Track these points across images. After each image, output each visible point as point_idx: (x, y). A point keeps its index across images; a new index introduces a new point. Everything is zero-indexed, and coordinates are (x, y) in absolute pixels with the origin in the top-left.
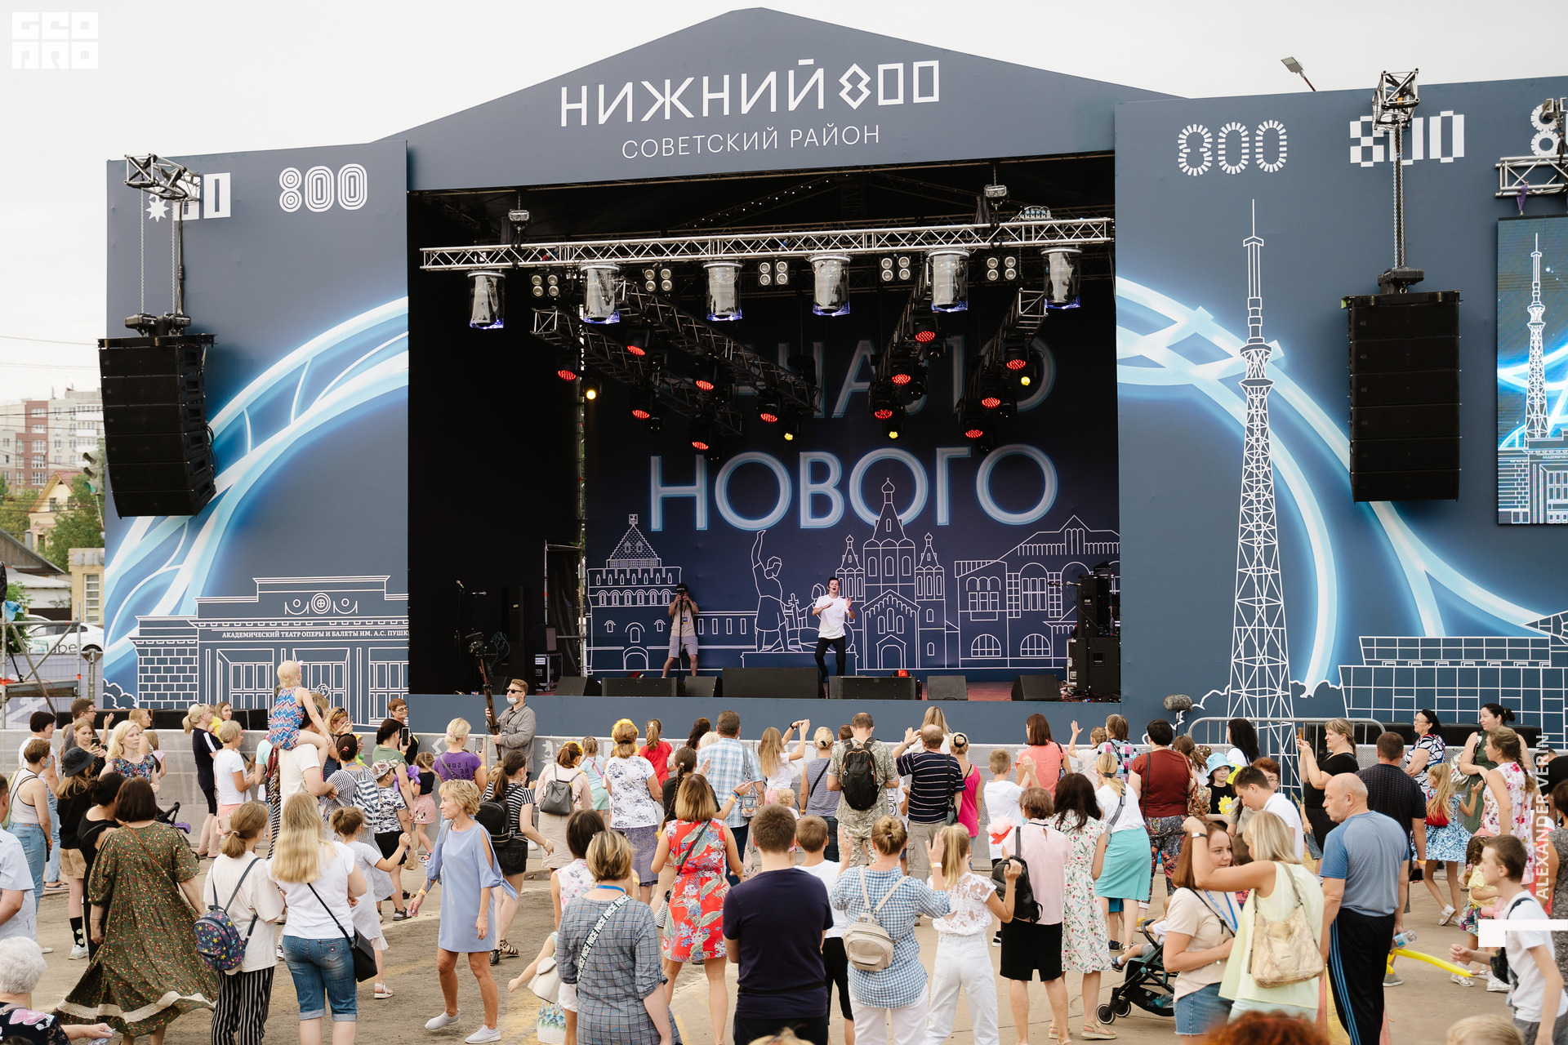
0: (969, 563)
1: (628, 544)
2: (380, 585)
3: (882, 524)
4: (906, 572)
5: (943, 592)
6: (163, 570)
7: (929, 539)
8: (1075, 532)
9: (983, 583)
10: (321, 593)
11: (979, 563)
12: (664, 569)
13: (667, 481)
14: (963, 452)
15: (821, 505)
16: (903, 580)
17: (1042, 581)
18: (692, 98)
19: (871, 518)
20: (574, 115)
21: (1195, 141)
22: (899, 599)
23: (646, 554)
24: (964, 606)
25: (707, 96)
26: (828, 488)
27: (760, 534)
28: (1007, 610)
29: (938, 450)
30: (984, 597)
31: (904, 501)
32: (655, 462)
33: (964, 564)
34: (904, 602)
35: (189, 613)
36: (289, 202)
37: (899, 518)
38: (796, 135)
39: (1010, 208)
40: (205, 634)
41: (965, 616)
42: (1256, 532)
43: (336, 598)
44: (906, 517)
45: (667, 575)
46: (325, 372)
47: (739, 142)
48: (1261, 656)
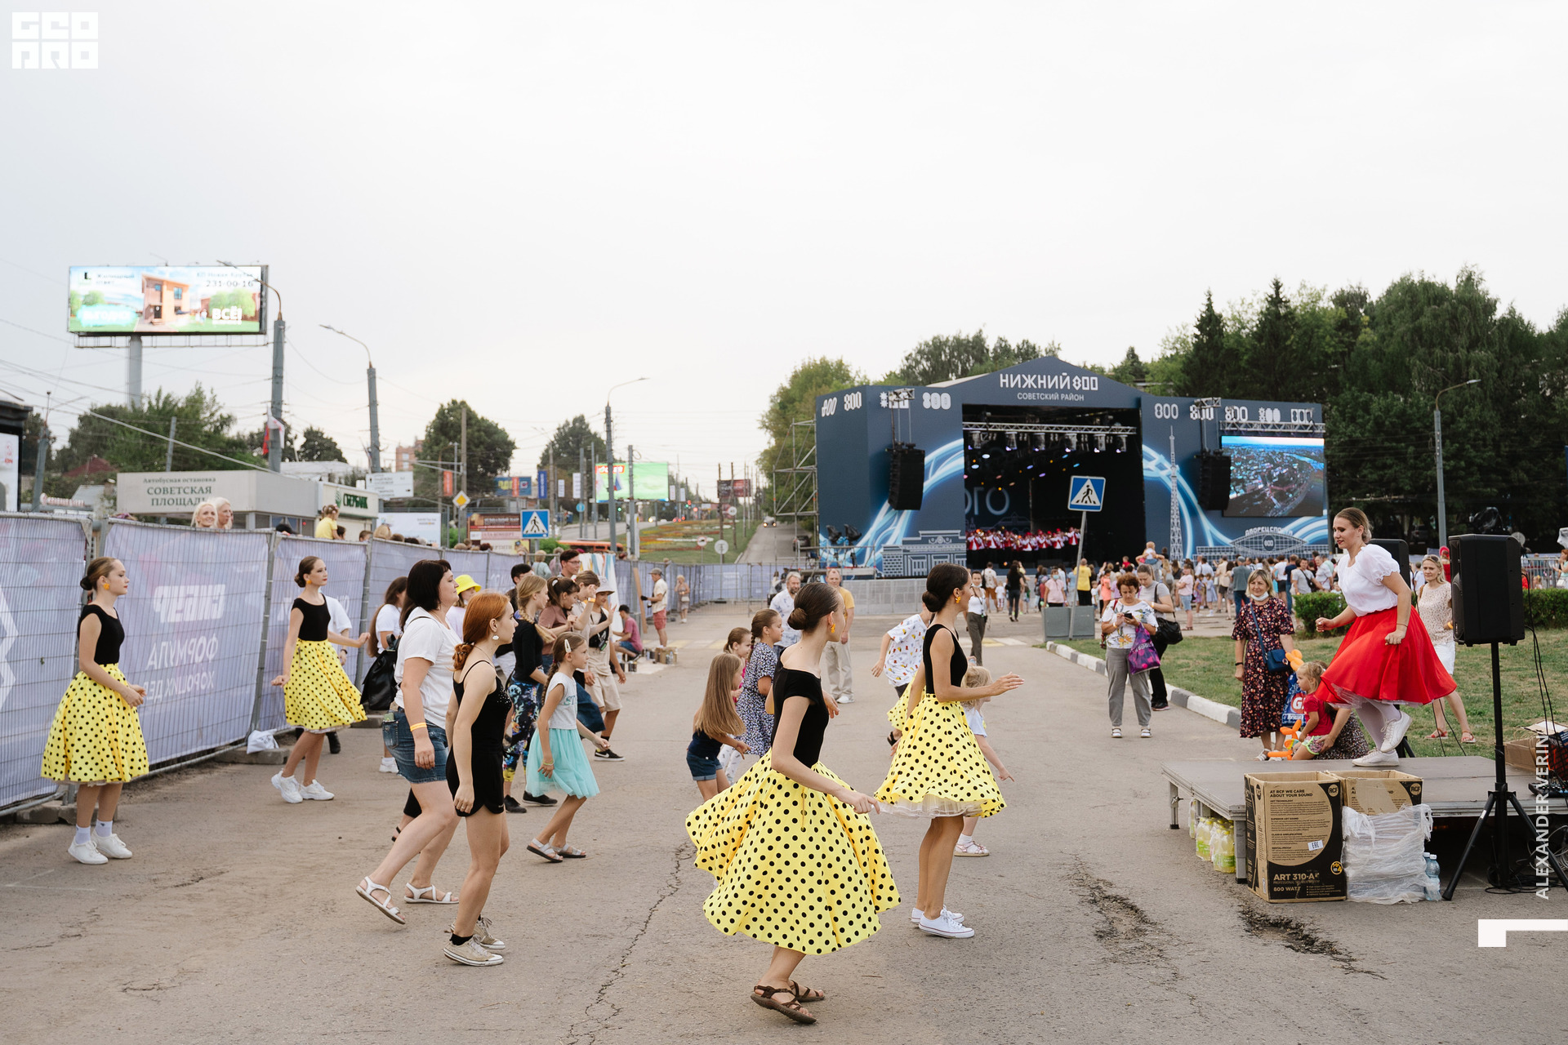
2: (956, 534)
6: (890, 528)
7: (972, 520)
10: (940, 536)
14: (982, 490)
18: (1036, 381)
21: (1159, 408)
25: (1040, 382)
35: (899, 544)
36: (926, 405)
38: (1062, 396)
39: (1112, 423)
40: (904, 551)
42: (1175, 518)
43: (945, 538)
46: (940, 462)
47: (1048, 397)
48: (1177, 552)
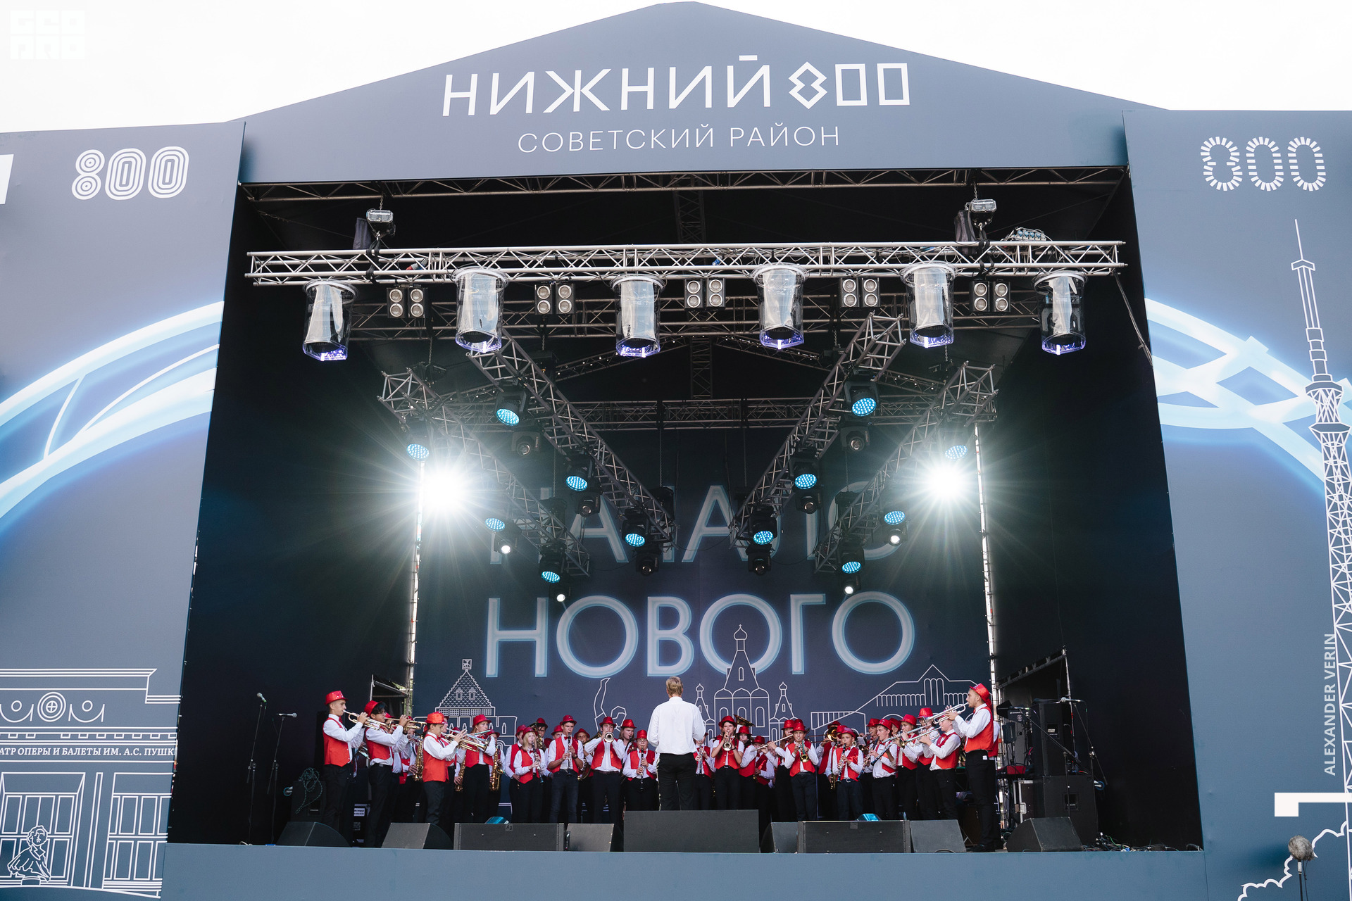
0: (826, 715)
1: (459, 691)
2: (140, 682)
3: (734, 672)
4: (760, 723)
7: (783, 689)
8: (934, 682)
10: (54, 691)
11: (836, 714)
12: (498, 718)
13: (505, 624)
14: (818, 599)
15: (669, 652)
18: (608, 90)
19: (722, 666)
20: (460, 105)
21: (1220, 154)
23: (479, 702)
25: (626, 89)
26: (677, 634)
27: (604, 682)
29: (793, 597)
31: (758, 647)
32: (494, 605)
33: (821, 715)
37: (752, 666)
38: (737, 133)
43: (74, 699)
44: (760, 666)
45: (501, 725)
46: (99, 393)
47: (665, 139)
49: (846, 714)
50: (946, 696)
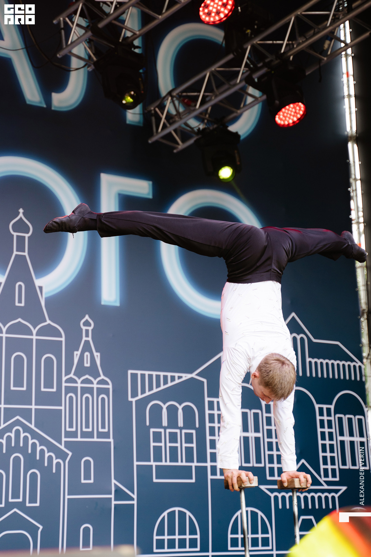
0: (151, 376)
4: (48, 384)
5: (109, 427)
7: (87, 326)
8: (295, 339)
9: (172, 411)
14: (141, 187)
16: (42, 398)
17: (256, 415)
22: (34, 435)
24: (144, 455)
28: (209, 464)
29: (104, 177)
30: (173, 438)
33: (143, 376)
34: (43, 442)
37: (38, 282)
41: (144, 472)
44: (51, 282)
49: (180, 377)
50: (310, 363)
